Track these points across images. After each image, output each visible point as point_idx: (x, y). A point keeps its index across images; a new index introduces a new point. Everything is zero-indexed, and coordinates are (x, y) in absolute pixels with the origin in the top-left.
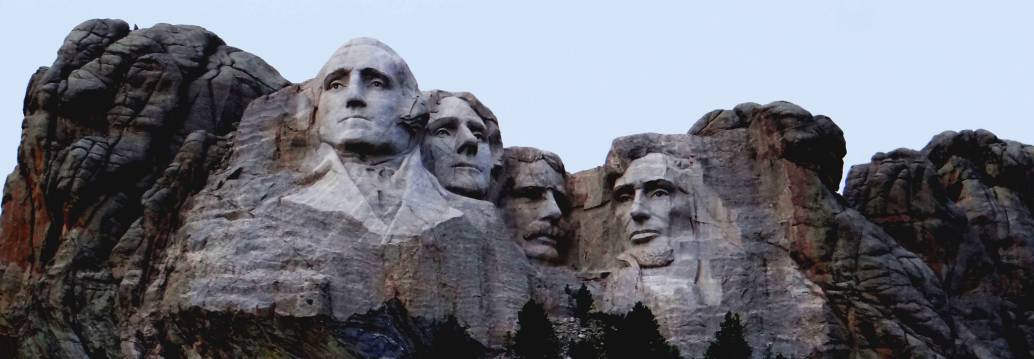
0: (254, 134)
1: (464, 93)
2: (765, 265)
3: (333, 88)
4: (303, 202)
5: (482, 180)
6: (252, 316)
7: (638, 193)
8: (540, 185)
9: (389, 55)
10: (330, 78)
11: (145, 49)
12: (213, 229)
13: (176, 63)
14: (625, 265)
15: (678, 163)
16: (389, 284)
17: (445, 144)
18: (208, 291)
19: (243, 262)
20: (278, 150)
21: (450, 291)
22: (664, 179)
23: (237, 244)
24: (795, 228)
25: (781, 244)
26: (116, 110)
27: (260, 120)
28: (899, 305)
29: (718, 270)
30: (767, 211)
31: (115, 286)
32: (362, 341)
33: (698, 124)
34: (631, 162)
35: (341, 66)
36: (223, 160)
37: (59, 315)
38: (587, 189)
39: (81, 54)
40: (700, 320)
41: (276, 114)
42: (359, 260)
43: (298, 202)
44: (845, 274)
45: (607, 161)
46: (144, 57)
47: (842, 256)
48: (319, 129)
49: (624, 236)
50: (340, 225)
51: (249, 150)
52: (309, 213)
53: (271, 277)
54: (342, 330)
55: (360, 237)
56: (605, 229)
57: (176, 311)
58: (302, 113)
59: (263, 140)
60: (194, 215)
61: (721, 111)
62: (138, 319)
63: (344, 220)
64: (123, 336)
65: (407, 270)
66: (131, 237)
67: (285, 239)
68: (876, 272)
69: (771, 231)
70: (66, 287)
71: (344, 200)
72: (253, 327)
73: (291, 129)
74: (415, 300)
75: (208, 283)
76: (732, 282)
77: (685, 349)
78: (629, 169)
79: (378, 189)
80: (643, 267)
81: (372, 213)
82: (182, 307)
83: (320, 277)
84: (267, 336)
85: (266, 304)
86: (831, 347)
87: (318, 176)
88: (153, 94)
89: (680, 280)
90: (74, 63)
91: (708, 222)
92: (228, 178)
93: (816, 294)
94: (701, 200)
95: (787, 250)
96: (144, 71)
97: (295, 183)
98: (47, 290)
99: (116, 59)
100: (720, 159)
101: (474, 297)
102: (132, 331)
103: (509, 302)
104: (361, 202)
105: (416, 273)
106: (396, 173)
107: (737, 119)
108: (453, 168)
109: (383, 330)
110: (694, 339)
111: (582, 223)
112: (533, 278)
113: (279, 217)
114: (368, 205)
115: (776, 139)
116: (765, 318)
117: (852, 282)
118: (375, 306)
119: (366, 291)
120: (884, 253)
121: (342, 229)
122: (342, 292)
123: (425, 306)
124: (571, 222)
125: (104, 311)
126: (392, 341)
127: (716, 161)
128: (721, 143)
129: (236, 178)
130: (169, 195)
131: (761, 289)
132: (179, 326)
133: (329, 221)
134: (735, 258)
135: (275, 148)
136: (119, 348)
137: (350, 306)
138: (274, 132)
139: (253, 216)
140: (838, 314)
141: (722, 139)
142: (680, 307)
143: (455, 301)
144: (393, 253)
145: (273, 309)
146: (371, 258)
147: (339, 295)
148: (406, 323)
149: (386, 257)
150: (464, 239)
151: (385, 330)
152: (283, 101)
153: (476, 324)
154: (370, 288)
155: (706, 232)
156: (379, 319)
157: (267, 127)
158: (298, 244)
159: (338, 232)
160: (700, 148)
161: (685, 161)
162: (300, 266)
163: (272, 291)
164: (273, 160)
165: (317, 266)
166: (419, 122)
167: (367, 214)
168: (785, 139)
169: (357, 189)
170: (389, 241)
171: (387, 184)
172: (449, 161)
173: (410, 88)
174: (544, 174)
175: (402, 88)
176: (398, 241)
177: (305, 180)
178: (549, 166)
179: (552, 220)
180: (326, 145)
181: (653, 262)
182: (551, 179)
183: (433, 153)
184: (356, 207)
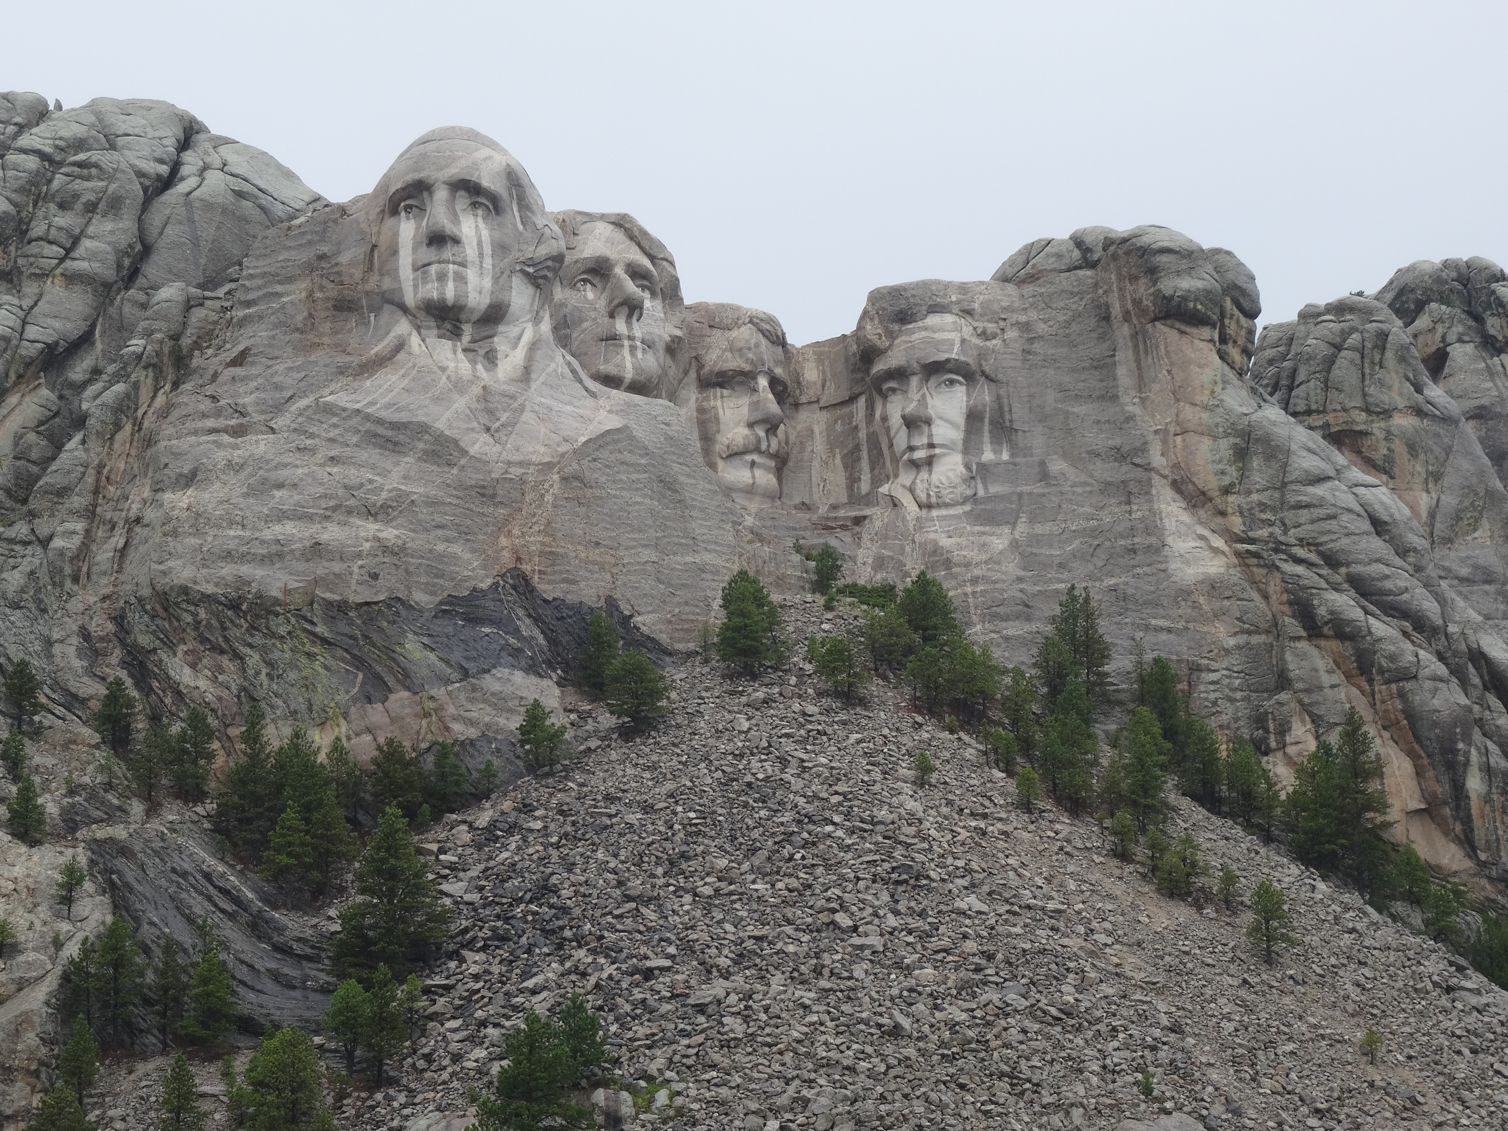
0: (269, 289)
1: (617, 214)
2: (1129, 503)
3: (403, 213)
4: (357, 406)
5: (651, 363)
6: (277, 602)
7: (914, 381)
8: (747, 367)
9: (498, 156)
10: (397, 196)
11: (80, 144)
12: (206, 453)
13: (131, 166)
15: (979, 331)
16: (504, 544)
17: (590, 299)
18: (202, 559)
19: (259, 508)
20: (311, 315)
21: (607, 553)
22: (956, 357)
23: (248, 477)
24: (1179, 439)
25: (1156, 465)
26: (33, 249)
27: (278, 264)
28: (1353, 569)
29: (1049, 514)
30: (1129, 410)
31: (39, 550)
32: (463, 642)
33: (1011, 262)
34: (901, 329)
35: (417, 176)
36: (217, 332)
38: (824, 372)
40: (1020, 595)
41: (306, 255)
42: (455, 505)
43: (348, 405)
44: (1264, 516)
45: (860, 327)
46: (77, 158)
47: (1257, 486)
48: (380, 280)
50: (421, 445)
51: (261, 316)
52: (368, 424)
53: (307, 533)
54: (428, 624)
55: (455, 464)
57: (146, 592)
58: (351, 254)
59: (285, 299)
60: (172, 428)
61: (1049, 241)
62: (81, 607)
63: (427, 437)
64: (56, 636)
65: (535, 519)
66: (65, 466)
67: (329, 469)
68: (1316, 513)
69: (1138, 444)
71: (426, 402)
72: (279, 620)
73: (333, 281)
74: (548, 570)
75: (201, 546)
76: (1074, 531)
77: (998, 645)
78: (896, 342)
79: (483, 383)
80: (923, 506)
81: (475, 424)
82: (158, 587)
83: (390, 534)
84: (302, 635)
85: (301, 581)
86: (1242, 639)
87: (381, 362)
88: (94, 221)
89: (987, 528)
91: (1033, 429)
92: (227, 365)
93: (1216, 551)
94: (1019, 393)
95: (1165, 477)
96: (78, 181)
97: (342, 373)
99: (32, 163)
100: (1050, 323)
101: (647, 562)
102: (73, 626)
104: (455, 405)
105: (549, 523)
106: (512, 354)
107: (1077, 254)
108: (603, 343)
109: (496, 623)
110: (1013, 628)
111: (817, 431)
113: (317, 432)
114: (468, 411)
115: (1144, 290)
116: (1130, 591)
118: (481, 581)
119: (467, 556)
120: (1329, 478)
121: (425, 452)
122: (428, 559)
123: (566, 581)
124: (799, 427)
125: (23, 591)
126: (512, 641)
127: (1043, 326)
128: (1050, 295)
129: (241, 365)
130: (127, 395)
131: (1123, 542)
132: (153, 617)
133: (401, 438)
134: (1079, 490)
135: (305, 314)
136: (50, 656)
137: (441, 582)
138: (304, 285)
139: (273, 431)
140: (1253, 582)
141: (1052, 290)
142: (989, 574)
143: (614, 571)
144: (511, 491)
145: (312, 588)
146: (474, 500)
147: (420, 564)
148: (534, 609)
149: (499, 499)
150: (628, 465)
151: (500, 621)
152: (317, 233)
153: (650, 609)
154: (473, 550)
155: (1029, 445)
156: (490, 603)
157: (290, 278)
158: (352, 477)
159: (416, 456)
160: (1016, 305)
162: (355, 514)
163: (310, 557)
164: (302, 333)
165: (384, 515)
166: (548, 268)
167: (466, 426)
168: (1159, 291)
169: (448, 383)
170: (504, 471)
171: (497, 373)
172: (595, 331)
173: (533, 213)
174: (754, 349)
175: (519, 211)
176: (519, 471)
177: (358, 369)
178: (760, 335)
179: (768, 426)
180: (393, 308)
181: (941, 497)
182: (765, 357)
183: (569, 318)
184: (448, 414)
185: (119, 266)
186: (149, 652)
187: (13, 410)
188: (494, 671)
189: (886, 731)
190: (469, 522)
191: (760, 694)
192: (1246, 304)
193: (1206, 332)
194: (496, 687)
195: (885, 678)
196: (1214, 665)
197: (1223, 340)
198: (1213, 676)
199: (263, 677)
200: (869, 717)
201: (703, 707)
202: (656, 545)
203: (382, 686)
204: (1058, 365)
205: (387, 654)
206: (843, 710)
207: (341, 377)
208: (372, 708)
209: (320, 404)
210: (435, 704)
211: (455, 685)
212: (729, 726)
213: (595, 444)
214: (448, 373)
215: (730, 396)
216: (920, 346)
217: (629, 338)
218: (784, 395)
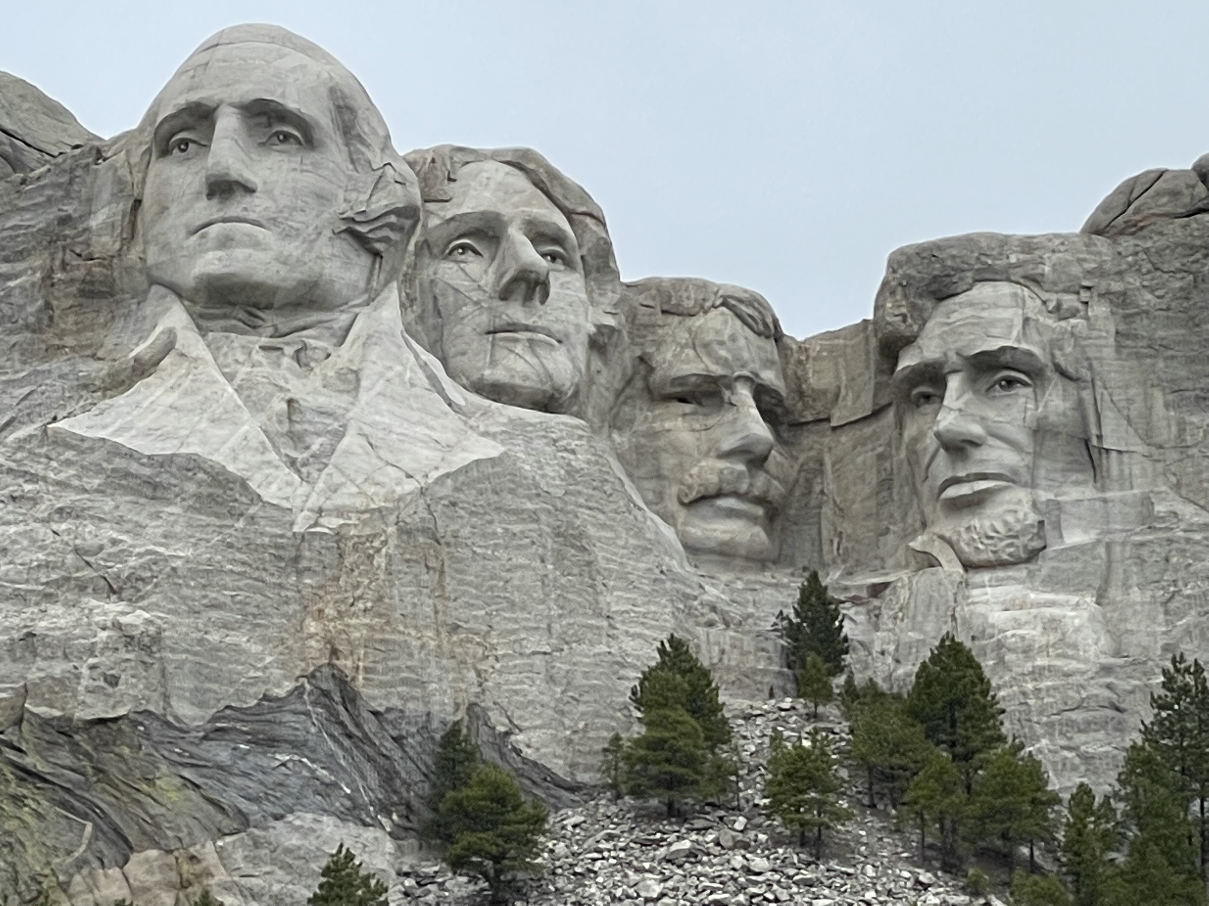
1: (516, 151)
3: (176, 151)
4: (102, 434)
5: (564, 365)
7: (954, 383)
8: (717, 370)
10: (166, 127)
14: (928, 560)
15: (1051, 305)
16: (313, 630)
20: (48, 306)
21: (470, 641)
22: (1015, 345)
29: (1150, 572)
32: (245, 774)
33: (1105, 206)
34: (934, 308)
35: (194, 97)
38: (837, 377)
40: (1107, 693)
42: (239, 574)
43: (89, 434)
45: (878, 307)
48: (144, 251)
49: (925, 490)
50: (191, 488)
52: (117, 460)
53: (16, 621)
54: (192, 749)
55: (241, 515)
56: (884, 475)
58: (104, 214)
59: (12, 284)
61: (1161, 174)
63: (201, 476)
65: (358, 593)
71: (203, 425)
73: (79, 255)
74: (380, 667)
76: (1188, 597)
78: (928, 325)
79: (289, 396)
80: (968, 566)
81: (273, 456)
83: (138, 618)
84: (6, 769)
87: (142, 368)
89: (1061, 597)
91: (1132, 448)
94: (1111, 395)
97: (85, 386)
100: (1159, 293)
101: (534, 653)
103: (622, 666)
104: (243, 429)
105: (380, 599)
106: (336, 353)
107: (1201, 189)
108: (490, 337)
109: (297, 746)
110: (1097, 745)
111: (828, 463)
112: (696, 603)
113: (42, 473)
114: (263, 436)
118: (278, 685)
119: (256, 648)
121: (198, 497)
122: (196, 654)
123: (405, 682)
124: (802, 459)
126: (322, 773)
127: (1149, 296)
128: (1159, 253)
133: (164, 478)
134: (1198, 537)
135: (40, 303)
137: (215, 687)
138: (38, 263)
141: (1162, 242)
142: (1059, 663)
143: (482, 667)
144: (323, 552)
145: (21, 700)
146: (267, 566)
147: (184, 662)
148: (358, 725)
149: (304, 564)
150: (507, 512)
151: (305, 743)
152: (60, 185)
153: (538, 722)
154: (264, 640)
155: (1127, 472)
156: (289, 717)
157: (21, 252)
158: (87, 536)
159: (185, 504)
160: (1107, 267)
161: (1070, 301)
162: (90, 590)
163: (18, 655)
164: (34, 331)
165: (132, 591)
166: (391, 226)
167: (259, 458)
169: (236, 396)
170: (312, 522)
171: (315, 381)
172: (477, 320)
173: (368, 146)
174: (729, 344)
175: (347, 145)
176: (335, 522)
177: (108, 381)
178: (738, 323)
179: (751, 456)
180: (163, 290)
181: (994, 552)
182: (746, 355)
183: (441, 301)
184: (233, 441)
188: (290, 818)
190: (259, 598)
191: (686, 845)
194: (294, 841)
195: (883, 817)
200: (849, 875)
201: (598, 864)
202: (549, 628)
203: (121, 843)
204: (1170, 353)
205: (129, 795)
206: (809, 864)
207: (84, 393)
208: (106, 876)
209: (50, 432)
210: (198, 868)
211: (229, 839)
212: (631, 891)
213: (455, 481)
214: (237, 381)
215: (694, 413)
216: (962, 329)
217: (527, 329)
218: (779, 411)
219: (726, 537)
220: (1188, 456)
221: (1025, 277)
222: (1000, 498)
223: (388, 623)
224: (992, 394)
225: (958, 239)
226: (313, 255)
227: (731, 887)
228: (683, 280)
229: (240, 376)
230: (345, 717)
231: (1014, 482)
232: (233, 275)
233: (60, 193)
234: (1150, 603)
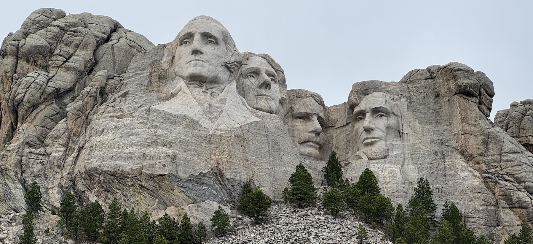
0: (137, 73)
1: (264, 54)
2: (444, 159)
3: (184, 44)
4: (163, 109)
5: (274, 105)
6: (129, 174)
7: (368, 115)
8: (309, 112)
9: (218, 26)
10: (182, 38)
11: (75, 25)
12: (108, 124)
13: (93, 33)
14: (359, 157)
15: (392, 98)
16: (213, 158)
17: (252, 82)
18: (103, 159)
19: (125, 142)
20: (150, 81)
21: (251, 164)
22: (383, 106)
23: (122, 131)
24: (463, 136)
25: (454, 146)
26: (55, 58)
27: (140, 64)
28: (527, 184)
29: (415, 161)
30: (445, 127)
31: (47, 157)
32: (195, 190)
33: (405, 77)
34: (364, 97)
35: (189, 31)
36: (117, 87)
37: (12, 174)
38: (337, 116)
39: (35, 26)
40: (403, 189)
41: (151, 60)
42: (196, 143)
43: (160, 109)
44: (493, 164)
45: (349, 98)
46: (73, 29)
47: (491, 154)
48: (175, 68)
49: (359, 141)
50: (185, 123)
51: (133, 81)
53: (141, 151)
54: (183, 183)
55: (197, 129)
56: (348, 139)
57: (83, 170)
58: (166, 59)
59: (142, 76)
60: (97, 117)
61: (419, 70)
62: (60, 177)
63: (187, 120)
64: (50, 186)
65: (225, 150)
66: (59, 129)
67: (151, 130)
68: (513, 163)
69: (448, 138)
70: (17, 157)
71: (188, 108)
72: (129, 180)
74: (229, 168)
75: (103, 154)
76: (424, 167)
78: (362, 101)
79: (209, 103)
80: (370, 159)
81: (204, 116)
82: (87, 168)
83: (171, 152)
84: (137, 186)
85: (137, 167)
86: (484, 207)
87: (173, 95)
88: (78, 50)
89: (392, 166)
90: (30, 31)
91: (410, 133)
92: (119, 97)
93: (476, 176)
94: (406, 120)
95: (458, 150)
96: (73, 37)
97: (159, 99)
98: (5, 159)
99: (57, 30)
100: (418, 97)
101: (266, 169)
102: (56, 183)
103: (287, 173)
104: (198, 110)
105: (230, 152)
106: (220, 94)
107: (428, 74)
108: (256, 97)
109: (208, 185)
110: (401, 201)
111: (334, 136)
113: (148, 118)
114: (202, 112)
115: (452, 84)
116: (443, 189)
117: (498, 169)
118: (204, 170)
119: (199, 161)
120: (519, 152)
121: (186, 125)
122: (184, 161)
123: (235, 172)
124: (328, 135)
125: (39, 171)
126: (214, 192)
127: (416, 98)
128: (418, 88)
129: (124, 97)
130: (83, 106)
131: (441, 172)
132: (85, 180)
133: (178, 120)
134: (426, 153)
135: (148, 80)
136: (47, 194)
137: (189, 170)
138: (148, 71)
139: (133, 117)
140: (489, 188)
141: (419, 86)
142: (392, 181)
143: (253, 170)
144: (217, 139)
145: (141, 169)
146: (203, 142)
147: (182, 163)
148: (223, 182)
149: (212, 142)
150: (261, 134)
151: (210, 185)
152: (154, 53)
153: (266, 185)
154: (201, 160)
155: (409, 138)
156: (206, 178)
157: (144, 68)
158: (159, 132)
159: (183, 126)
160: (406, 90)
161: (396, 97)
162: (159, 145)
163: (141, 159)
164: (147, 87)
165: (170, 145)
166: (235, 65)
167: (201, 116)
168: (457, 83)
169: (196, 102)
170: (214, 132)
171: (215, 100)
172: (253, 93)
173: (231, 46)
174: (312, 105)
175: (225, 45)
176: (219, 132)
177: (165, 98)
178: (315, 101)
179: (316, 133)
180: (179, 77)
181: (376, 156)
182: (316, 109)
183: (244, 88)
184: (195, 112)
185: (86, 66)
186: (83, 192)
187: (42, 110)
188: (206, 201)
189: (349, 226)
190: (201, 149)
191: (304, 213)
192: (489, 92)
193: (474, 99)
194: (207, 207)
195: (351, 211)
196: (475, 216)
197: (480, 103)
198: (473, 220)
199: (122, 200)
200: (343, 222)
201: (282, 216)
202: (270, 163)
203: (165, 204)
204: (420, 111)
205: (167, 193)
206: (334, 219)
207: (159, 100)
208: (161, 212)
209: (150, 108)
210: (183, 211)
211: (191, 205)
212: (290, 222)
213: (249, 126)
214: (196, 99)
215: (303, 122)
216: (370, 102)
217: (265, 95)
218: (323, 123)
219: (310, 152)
220: (424, 135)
221: (386, 91)
222: (377, 143)
223: (231, 158)
224: (377, 118)
225: (370, 81)
226: (216, 71)
227: (315, 223)
228: (302, 90)
229: (197, 98)
230: (220, 179)
231: (381, 139)
232: (196, 73)
233: (154, 55)
234: (414, 168)
